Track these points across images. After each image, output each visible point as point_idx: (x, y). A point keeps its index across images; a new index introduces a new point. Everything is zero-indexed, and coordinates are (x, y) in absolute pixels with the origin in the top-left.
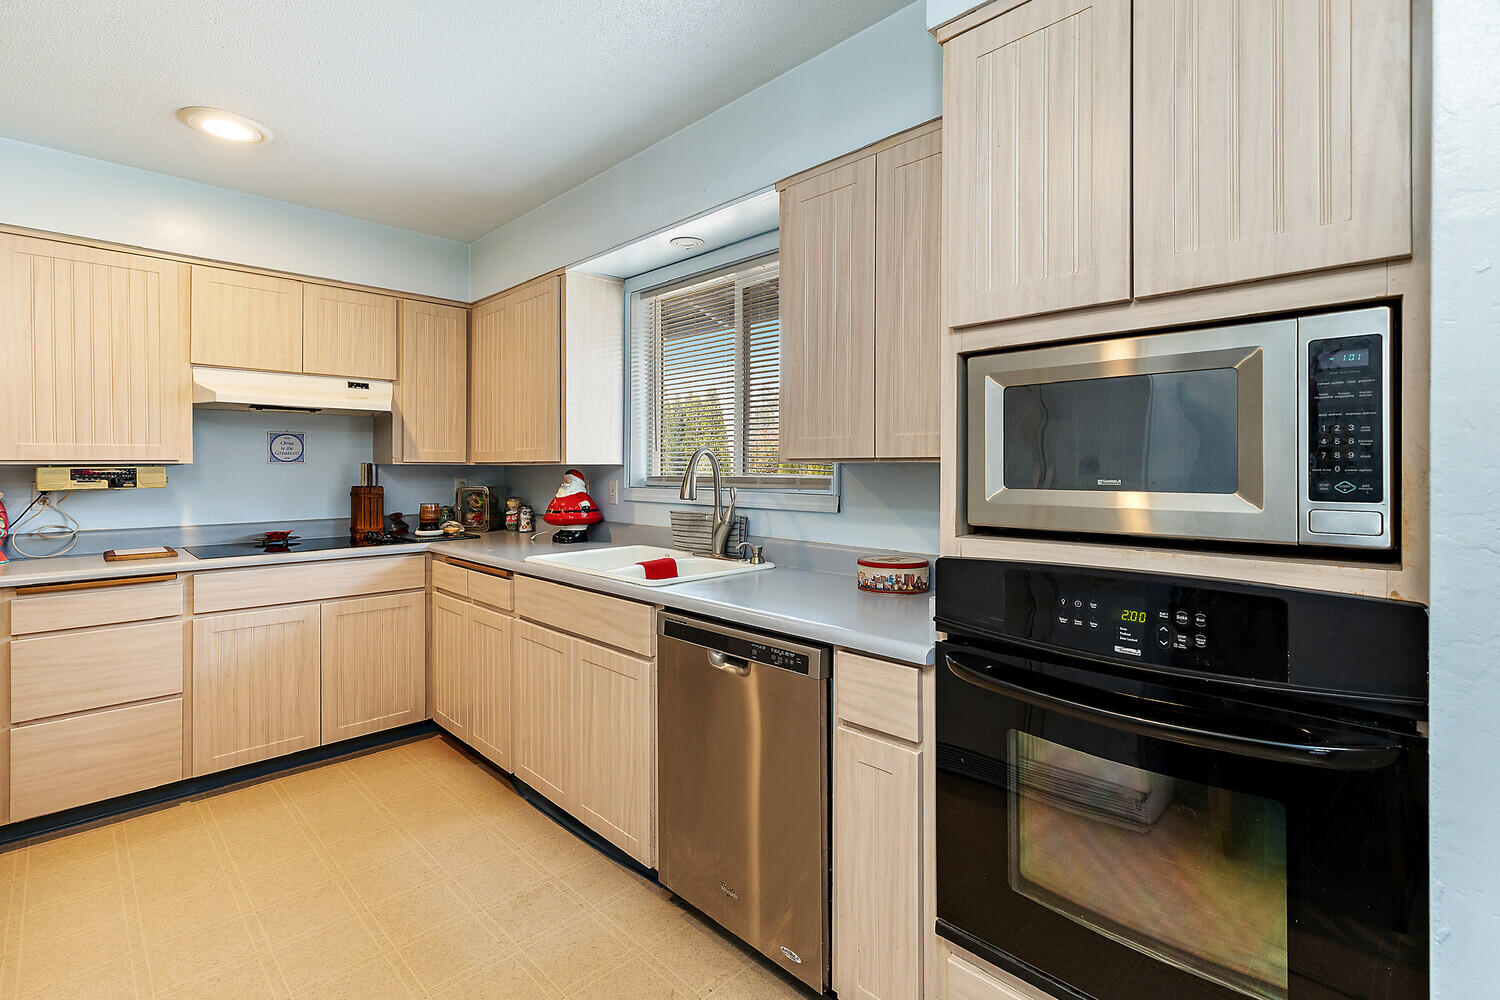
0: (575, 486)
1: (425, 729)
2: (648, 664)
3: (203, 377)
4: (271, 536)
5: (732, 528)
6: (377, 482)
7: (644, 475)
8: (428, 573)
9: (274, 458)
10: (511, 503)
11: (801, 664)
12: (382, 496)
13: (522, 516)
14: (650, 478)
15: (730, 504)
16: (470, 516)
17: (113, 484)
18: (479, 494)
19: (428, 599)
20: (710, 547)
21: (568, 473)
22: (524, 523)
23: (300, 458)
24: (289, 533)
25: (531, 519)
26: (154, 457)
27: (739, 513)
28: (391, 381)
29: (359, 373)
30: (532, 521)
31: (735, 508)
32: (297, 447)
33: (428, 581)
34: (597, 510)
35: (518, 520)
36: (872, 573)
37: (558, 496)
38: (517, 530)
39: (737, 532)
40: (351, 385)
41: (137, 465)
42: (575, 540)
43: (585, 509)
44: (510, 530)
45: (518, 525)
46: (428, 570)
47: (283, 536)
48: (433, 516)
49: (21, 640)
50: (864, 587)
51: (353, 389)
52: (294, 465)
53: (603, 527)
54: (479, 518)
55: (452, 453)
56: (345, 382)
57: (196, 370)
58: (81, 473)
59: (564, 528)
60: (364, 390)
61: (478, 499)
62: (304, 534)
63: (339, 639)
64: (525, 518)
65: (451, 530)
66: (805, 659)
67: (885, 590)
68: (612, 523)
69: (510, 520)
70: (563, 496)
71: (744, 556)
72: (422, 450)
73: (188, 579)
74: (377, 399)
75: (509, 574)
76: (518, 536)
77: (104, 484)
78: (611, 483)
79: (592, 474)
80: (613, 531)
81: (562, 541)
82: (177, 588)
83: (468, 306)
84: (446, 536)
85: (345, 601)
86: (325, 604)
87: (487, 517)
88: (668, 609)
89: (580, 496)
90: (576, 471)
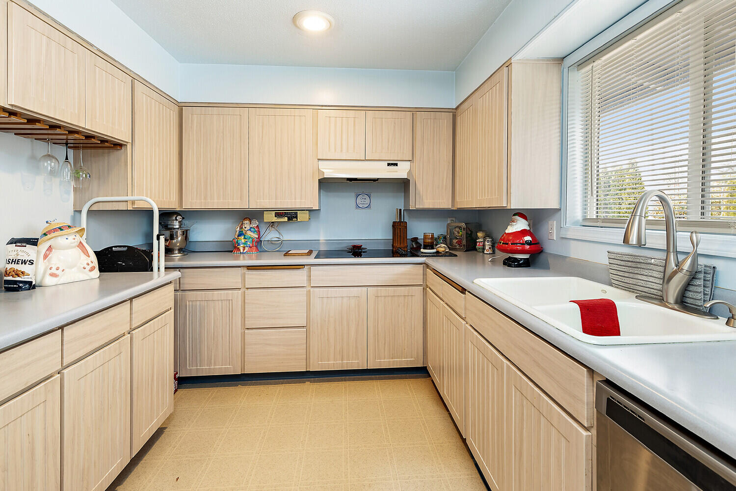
0: (520, 225)
1: (421, 372)
2: (585, 433)
3: (323, 166)
4: (355, 247)
5: (693, 276)
6: (404, 220)
7: (579, 216)
8: (425, 276)
9: (358, 207)
10: (480, 234)
12: (406, 227)
13: (486, 243)
14: (585, 219)
15: (688, 250)
16: (455, 241)
17: (289, 219)
18: (460, 228)
19: (425, 291)
20: (660, 293)
21: (515, 215)
22: (487, 248)
23: (369, 207)
24: (362, 246)
25: (492, 246)
26: (303, 206)
27: (702, 261)
28: (409, 161)
29: (393, 158)
30: (493, 246)
31: (697, 256)
32: (368, 201)
33: (425, 281)
34: (538, 243)
35: (484, 245)
37: (507, 231)
38: (483, 252)
39: (700, 282)
40: (389, 164)
41: (299, 210)
42: (519, 266)
43: (527, 243)
44: (479, 252)
45: (484, 249)
46: (425, 274)
47: (359, 247)
48: (430, 241)
49: (250, 291)
51: (390, 167)
52: (367, 210)
53: (542, 256)
54: (459, 243)
55: (444, 203)
56: (386, 163)
57: (320, 162)
58: (279, 214)
59: (511, 255)
60: (395, 167)
61: (460, 231)
62: (369, 247)
63: (376, 310)
64: (488, 245)
65: (441, 250)
68: (551, 254)
69: (479, 245)
70: (510, 232)
72: (426, 201)
73: (309, 268)
74: (401, 172)
75: (463, 290)
76: (483, 256)
77: (286, 219)
78: (550, 222)
79: (535, 217)
80: (551, 261)
81: (510, 266)
82: (303, 273)
83: (453, 111)
84: (438, 254)
85: (379, 288)
86: (370, 289)
87: (464, 242)
89: (524, 233)
90: (521, 214)
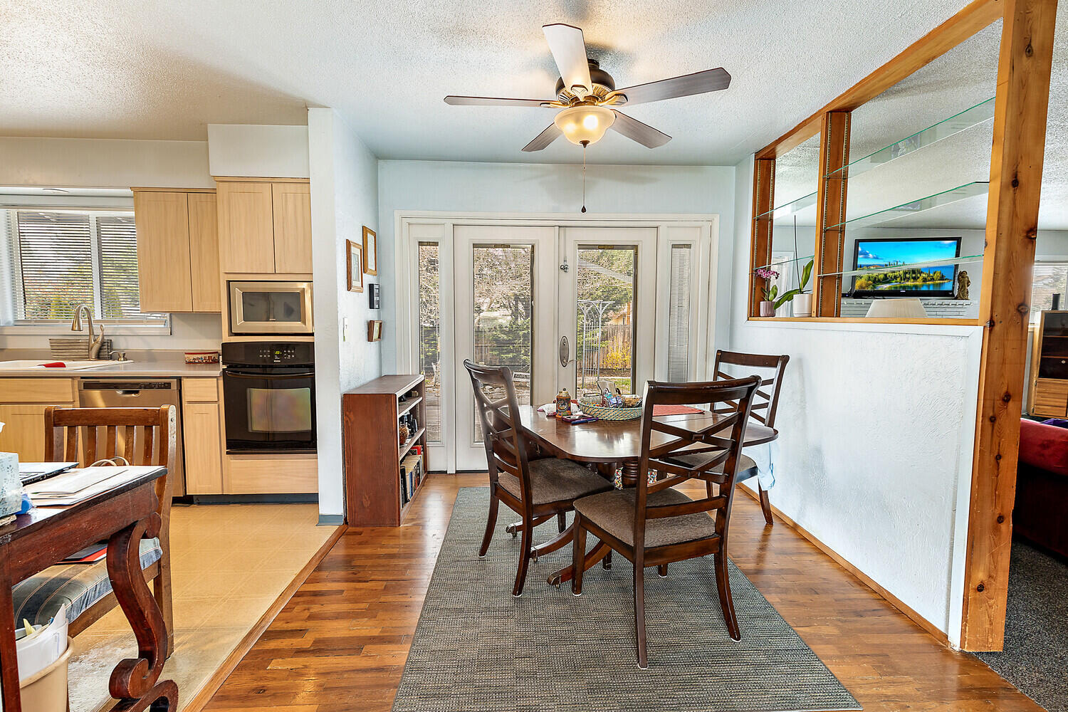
5: (102, 345)
7: (10, 318)
11: (168, 386)
14: (17, 321)
15: (101, 334)
36: (192, 357)
39: (106, 347)
50: (190, 363)
66: (169, 384)
67: (199, 363)
71: (111, 358)
88: (82, 378)
